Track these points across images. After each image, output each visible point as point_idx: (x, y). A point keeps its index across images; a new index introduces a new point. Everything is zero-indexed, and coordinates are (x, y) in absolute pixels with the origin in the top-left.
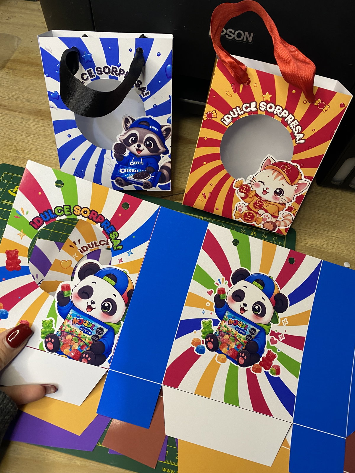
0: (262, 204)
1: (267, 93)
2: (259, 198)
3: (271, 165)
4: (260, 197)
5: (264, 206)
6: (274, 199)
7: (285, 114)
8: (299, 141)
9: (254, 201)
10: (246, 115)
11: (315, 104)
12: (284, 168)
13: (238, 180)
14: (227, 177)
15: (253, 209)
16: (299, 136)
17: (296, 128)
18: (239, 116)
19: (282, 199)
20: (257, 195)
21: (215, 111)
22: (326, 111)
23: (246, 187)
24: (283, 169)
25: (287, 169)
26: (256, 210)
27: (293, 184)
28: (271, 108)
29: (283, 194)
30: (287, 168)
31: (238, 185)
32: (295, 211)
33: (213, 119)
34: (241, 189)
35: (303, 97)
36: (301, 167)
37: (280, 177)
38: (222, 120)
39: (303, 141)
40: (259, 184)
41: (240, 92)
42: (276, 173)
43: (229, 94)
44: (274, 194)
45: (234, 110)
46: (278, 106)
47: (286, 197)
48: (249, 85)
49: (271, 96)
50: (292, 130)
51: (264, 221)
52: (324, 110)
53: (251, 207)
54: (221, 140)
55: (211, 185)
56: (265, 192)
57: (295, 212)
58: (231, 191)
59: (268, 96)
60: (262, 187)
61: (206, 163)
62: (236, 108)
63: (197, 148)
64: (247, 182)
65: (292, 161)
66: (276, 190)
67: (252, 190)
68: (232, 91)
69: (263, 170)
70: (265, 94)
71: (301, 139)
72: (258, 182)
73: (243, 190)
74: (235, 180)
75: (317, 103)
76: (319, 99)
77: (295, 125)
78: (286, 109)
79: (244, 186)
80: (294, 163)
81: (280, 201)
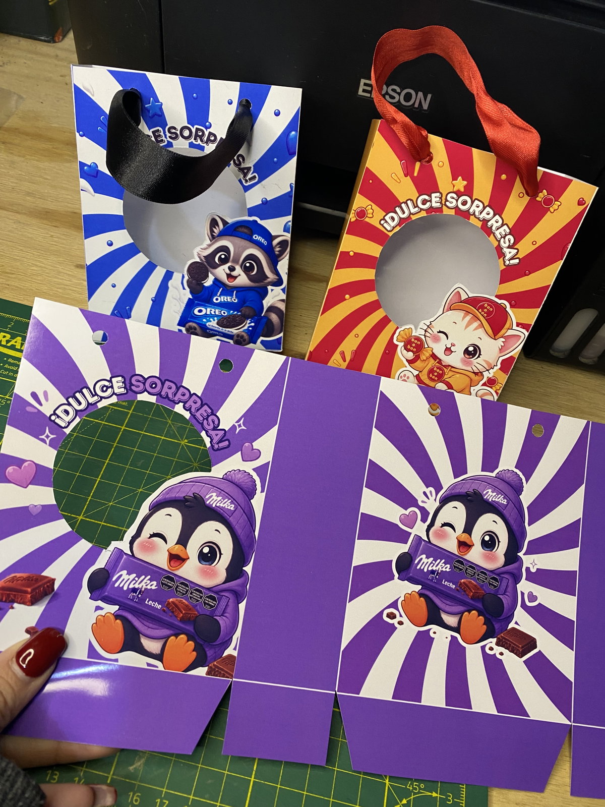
0: (442, 373)
1: (460, 178)
2: (438, 362)
3: (460, 302)
4: (440, 360)
5: (446, 377)
6: (464, 365)
7: (488, 213)
8: (509, 260)
9: (429, 366)
10: (423, 214)
11: (538, 199)
12: (482, 307)
13: (402, 329)
14: (385, 321)
15: (427, 381)
16: (509, 252)
17: (504, 238)
18: (411, 215)
19: (477, 363)
20: (434, 356)
21: (370, 206)
22: (555, 210)
23: (416, 341)
24: (480, 310)
25: (488, 310)
26: (432, 384)
27: (496, 337)
28: (464, 203)
29: (480, 354)
30: (488, 307)
31: (403, 337)
32: (499, 386)
33: (367, 220)
34: (408, 344)
35: (518, 187)
36: (512, 306)
37: (476, 324)
38: (382, 222)
39: (517, 261)
40: (438, 336)
41: (416, 174)
42: (469, 317)
43: (396, 178)
44: (464, 354)
45: (403, 205)
46: (476, 201)
47: (485, 361)
48: (431, 164)
49: (465, 183)
50: (499, 241)
52: (552, 209)
53: (424, 378)
54: (378, 257)
55: (357, 336)
56: (448, 351)
57: (499, 388)
58: (391, 348)
59: (460, 184)
60: (444, 342)
61: (350, 298)
62: (406, 203)
63: (336, 269)
64: (418, 333)
65: (496, 296)
66: (467, 348)
67: (426, 346)
68: (401, 173)
69: (448, 311)
70: (456, 180)
71: (512, 258)
72: (438, 332)
73: (411, 346)
74: (398, 328)
75: (540, 198)
76: (545, 191)
77: (504, 233)
78: (489, 206)
79: (413, 340)
80: (500, 299)
81: (475, 368)
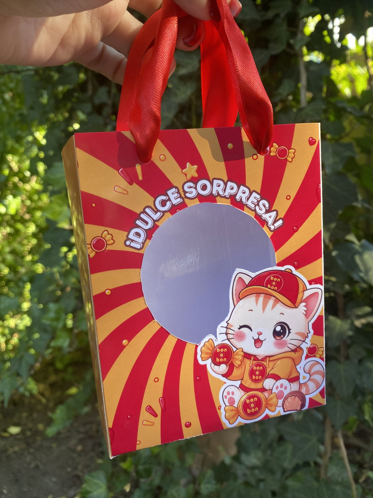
0: (263, 368)
1: (188, 164)
3: (246, 287)
4: (255, 356)
5: (268, 370)
6: (280, 348)
7: (232, 188)
8: (273, 225)
9: (248, 369)
11: (272, 154)
12: (270, 282)
13: (202, 344)
15: (253, 386)
16: (270, 217)
17: (259, 206)
19: (291, 339)
20: (247, 356)
21: (106, 232)
22: (292, 159)
24: (269, 286)
25: (276, 282)
26: (259, 386)
27: (296, 305)
28: (204, 188)
29: (289, 329)
30: (275, 279)
31: (207, 353)
32: (322, 351)
33: (109, 248)
34: (215, 357)
36: (297, 268)
37: (271, 302)
38: (128, 243)
39: (280, 222)
40: (242, 333)
42: (261, 298)
43: (121, 190)
44: (274, 338)
47: (297, 333)
48: (152, 161)
50: (255, 210)
51: (281, 399)
52: (289, 159)
53: (248, 383)
56: (258, 342)
58: (200, 372)
59: (191, 170)
60: (250, 336)
64: (220, 339)
65: (279, 264)
67: (235, 349)
68: (123, 183)
69: (238, 302)
71: (275, 221)
72: (239, 329)
73: (220, 358)
74: (197, 346)
75: (274, 152)
76: (275, 144)
77: (256, 201)
78: (230, 179)
79: (218, 350)
80: (283, 266)
81: (291, 346)
